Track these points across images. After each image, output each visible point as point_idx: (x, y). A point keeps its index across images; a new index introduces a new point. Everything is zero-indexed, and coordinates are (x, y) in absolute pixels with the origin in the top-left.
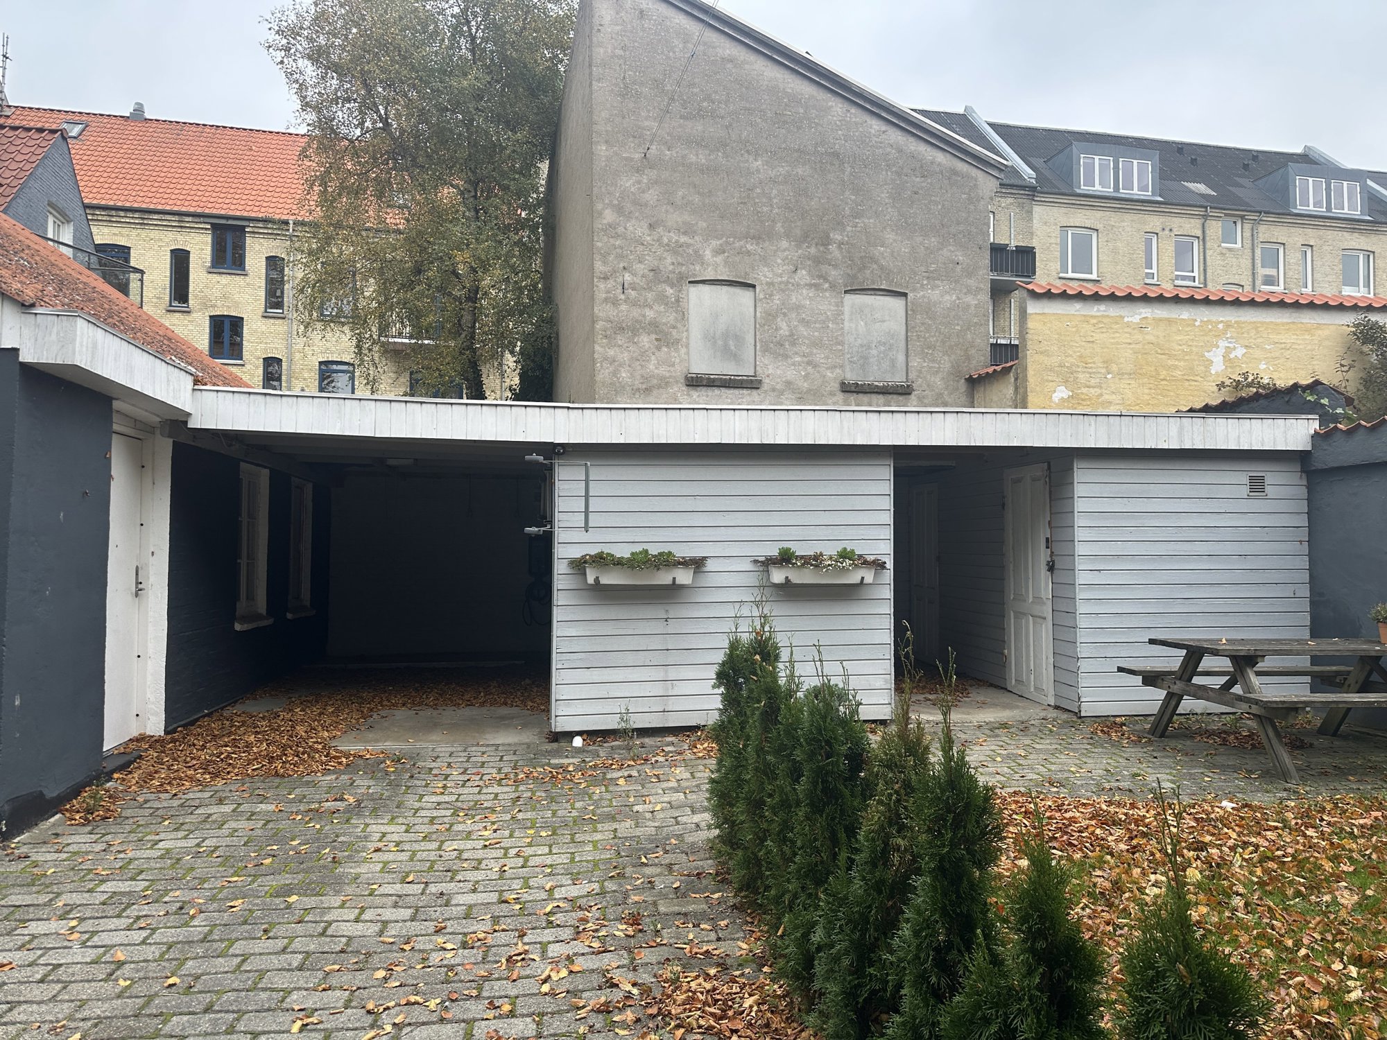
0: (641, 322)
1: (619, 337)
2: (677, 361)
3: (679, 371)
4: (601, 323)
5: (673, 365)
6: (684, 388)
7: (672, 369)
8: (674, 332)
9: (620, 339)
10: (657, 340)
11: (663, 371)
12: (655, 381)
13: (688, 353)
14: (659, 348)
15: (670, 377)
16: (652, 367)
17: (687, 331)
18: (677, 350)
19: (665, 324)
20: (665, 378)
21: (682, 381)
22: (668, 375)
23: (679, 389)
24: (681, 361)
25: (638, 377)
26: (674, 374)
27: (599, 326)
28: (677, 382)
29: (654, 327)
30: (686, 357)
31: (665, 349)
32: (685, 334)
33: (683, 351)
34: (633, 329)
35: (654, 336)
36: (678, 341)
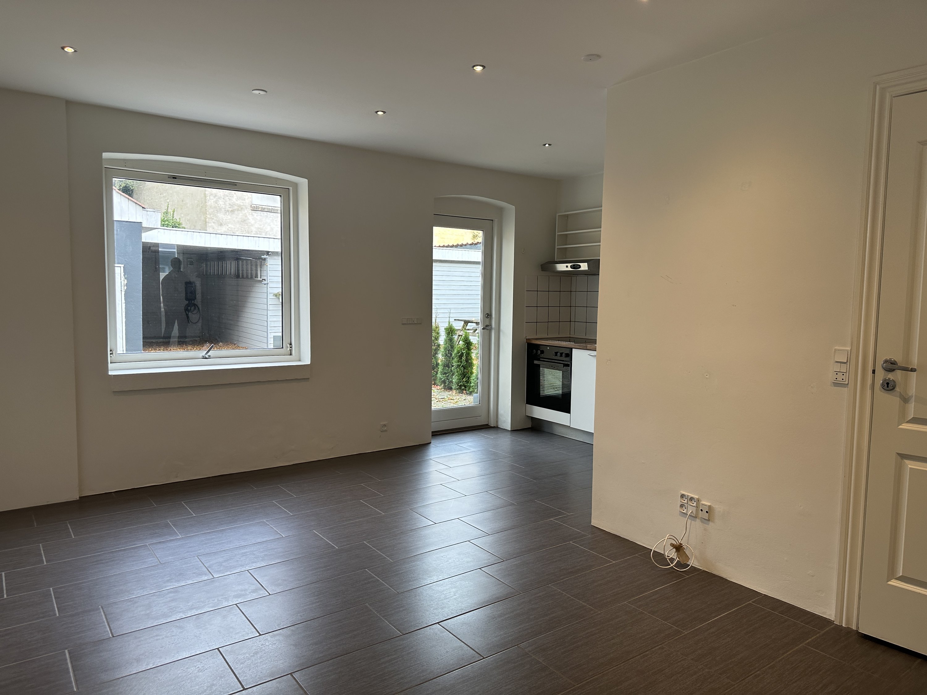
2: (246, 197)
3: (247, 202)
5: (244, 200)
6: (250, 211)
7: (244, 202)
11: (239, 202)
12: (236, 207)
15: (243, 205)
16: (234, 200)
20: (241, 206)
21: (249, 207)
23: (248, 212)
24: (248, 198)
25: (228, 204)
26: (245, 204)
28: (246, 208)
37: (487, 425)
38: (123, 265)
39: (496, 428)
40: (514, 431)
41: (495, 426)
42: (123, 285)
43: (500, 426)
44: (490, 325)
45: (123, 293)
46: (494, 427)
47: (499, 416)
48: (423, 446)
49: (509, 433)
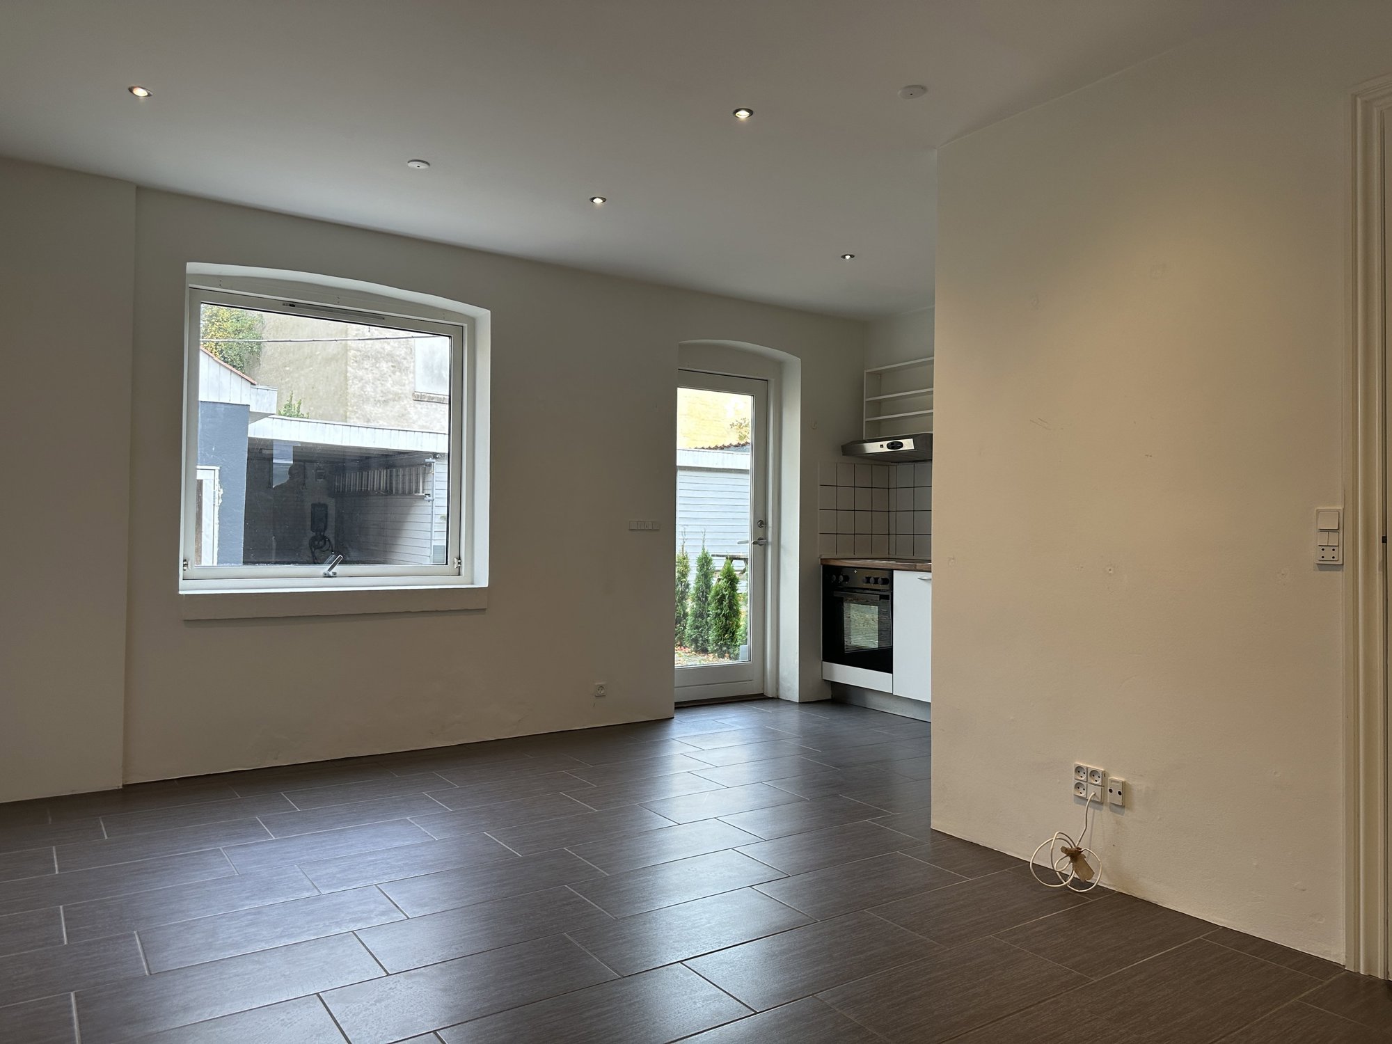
0: (381, 353)
1: (365, 362)
2: (407, 382)
3: (408, 389)
4: (353, 352)
5: (404, 385)
6: (412, 402)
7: (403, 388)
8: (405, 362)
9: (367, 364)
10: (393, 366)
11: (396, 389)
12: (391, 396)
13: (414, 378)
14: (394, 373)
15: (402, 393)
16: (389, 385)
17: (414, 362)
18: (407, 375)
19: (398, 356)
20: (398, 394)
21: (411, 396)
22: (400, 392)
23: (408, 402)
24: (409, 383)
25: (380, 392)
26: (405, 392)
27: (351, 353)
28: (407, 397)
29: (390, 357)
30: (413, 380)
31: (398, 373)
32: (412, 364)
33: (411, 375)
34: (377, 358)
35: (390, 364)
36: (407, 369)
37: (762, 694)
38: (219, 468)
39: (776, 699)
40: (804, 703)
41: (775, 696)
42: (217, 496)
43: (784, 695)
44: (765, 538)
45: (217, 509)
46: (772, 698)
47: (781, 681)
48: (662, 722)
49: (797, 707)
